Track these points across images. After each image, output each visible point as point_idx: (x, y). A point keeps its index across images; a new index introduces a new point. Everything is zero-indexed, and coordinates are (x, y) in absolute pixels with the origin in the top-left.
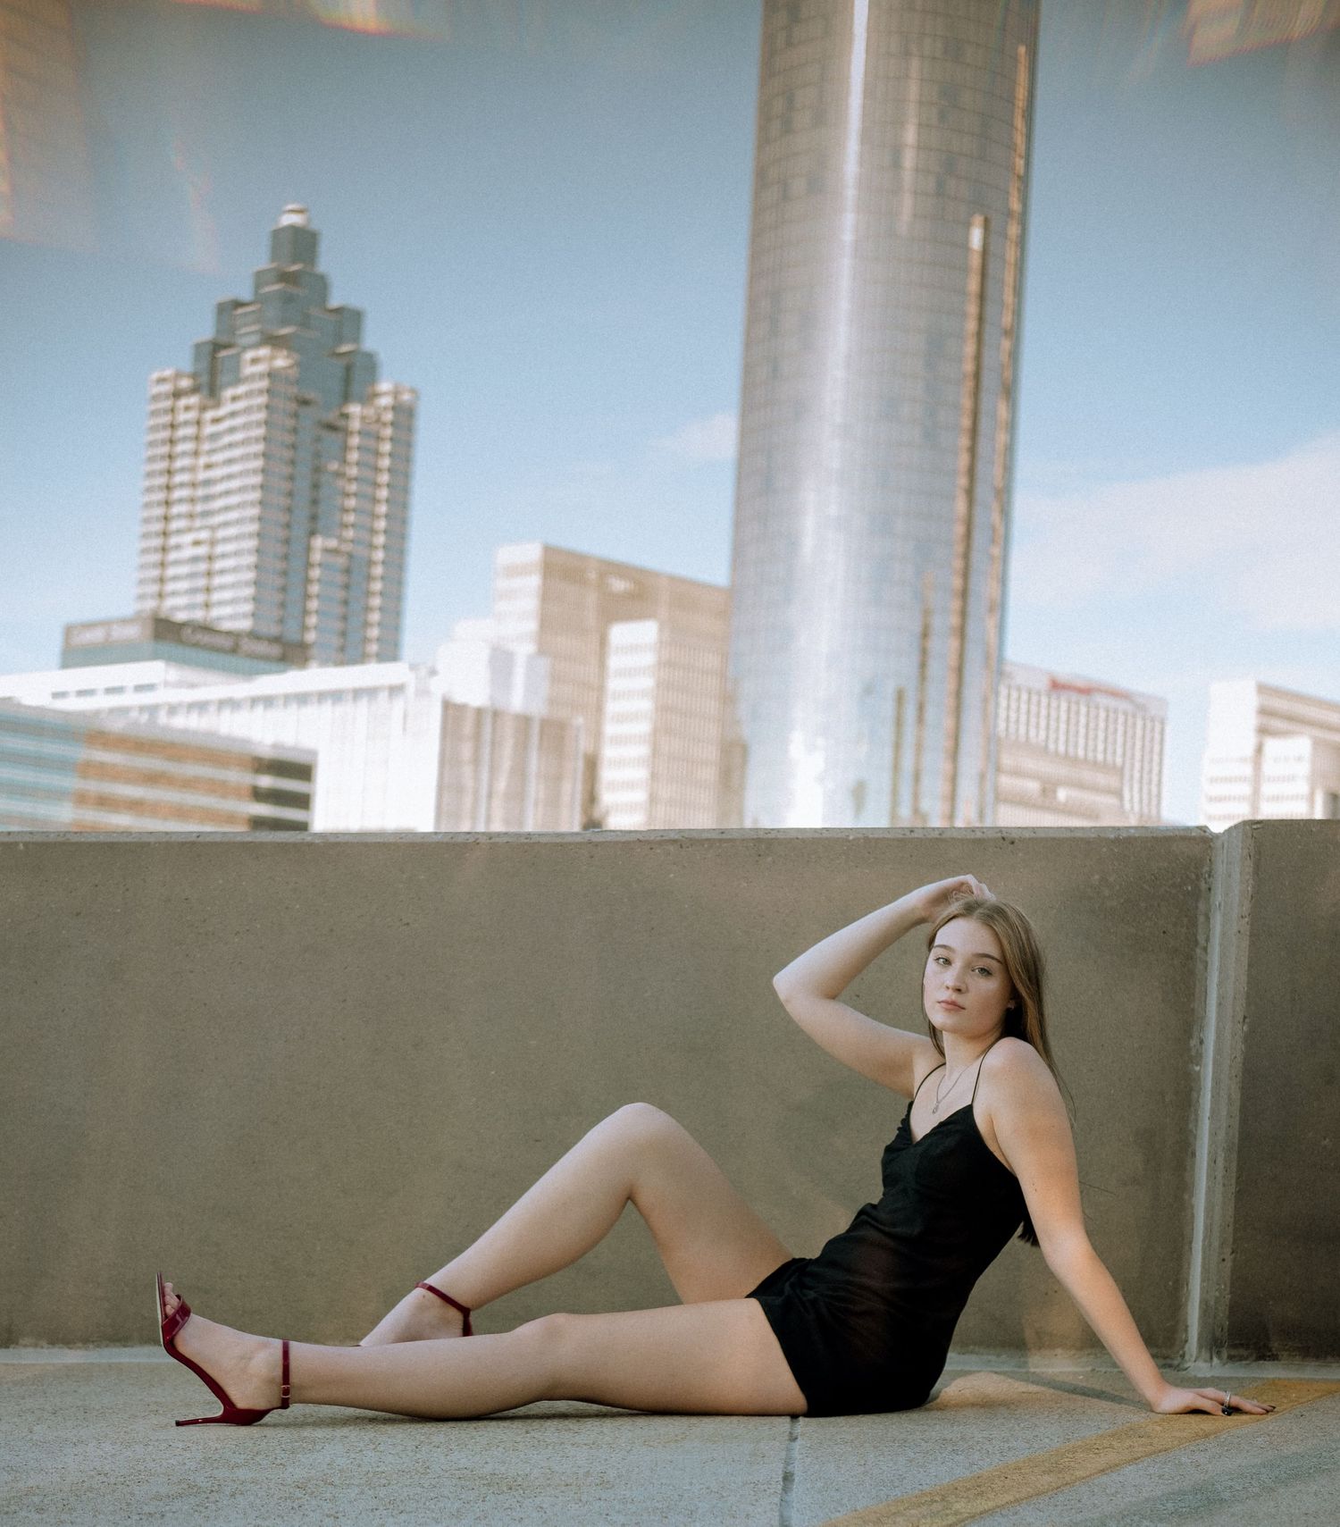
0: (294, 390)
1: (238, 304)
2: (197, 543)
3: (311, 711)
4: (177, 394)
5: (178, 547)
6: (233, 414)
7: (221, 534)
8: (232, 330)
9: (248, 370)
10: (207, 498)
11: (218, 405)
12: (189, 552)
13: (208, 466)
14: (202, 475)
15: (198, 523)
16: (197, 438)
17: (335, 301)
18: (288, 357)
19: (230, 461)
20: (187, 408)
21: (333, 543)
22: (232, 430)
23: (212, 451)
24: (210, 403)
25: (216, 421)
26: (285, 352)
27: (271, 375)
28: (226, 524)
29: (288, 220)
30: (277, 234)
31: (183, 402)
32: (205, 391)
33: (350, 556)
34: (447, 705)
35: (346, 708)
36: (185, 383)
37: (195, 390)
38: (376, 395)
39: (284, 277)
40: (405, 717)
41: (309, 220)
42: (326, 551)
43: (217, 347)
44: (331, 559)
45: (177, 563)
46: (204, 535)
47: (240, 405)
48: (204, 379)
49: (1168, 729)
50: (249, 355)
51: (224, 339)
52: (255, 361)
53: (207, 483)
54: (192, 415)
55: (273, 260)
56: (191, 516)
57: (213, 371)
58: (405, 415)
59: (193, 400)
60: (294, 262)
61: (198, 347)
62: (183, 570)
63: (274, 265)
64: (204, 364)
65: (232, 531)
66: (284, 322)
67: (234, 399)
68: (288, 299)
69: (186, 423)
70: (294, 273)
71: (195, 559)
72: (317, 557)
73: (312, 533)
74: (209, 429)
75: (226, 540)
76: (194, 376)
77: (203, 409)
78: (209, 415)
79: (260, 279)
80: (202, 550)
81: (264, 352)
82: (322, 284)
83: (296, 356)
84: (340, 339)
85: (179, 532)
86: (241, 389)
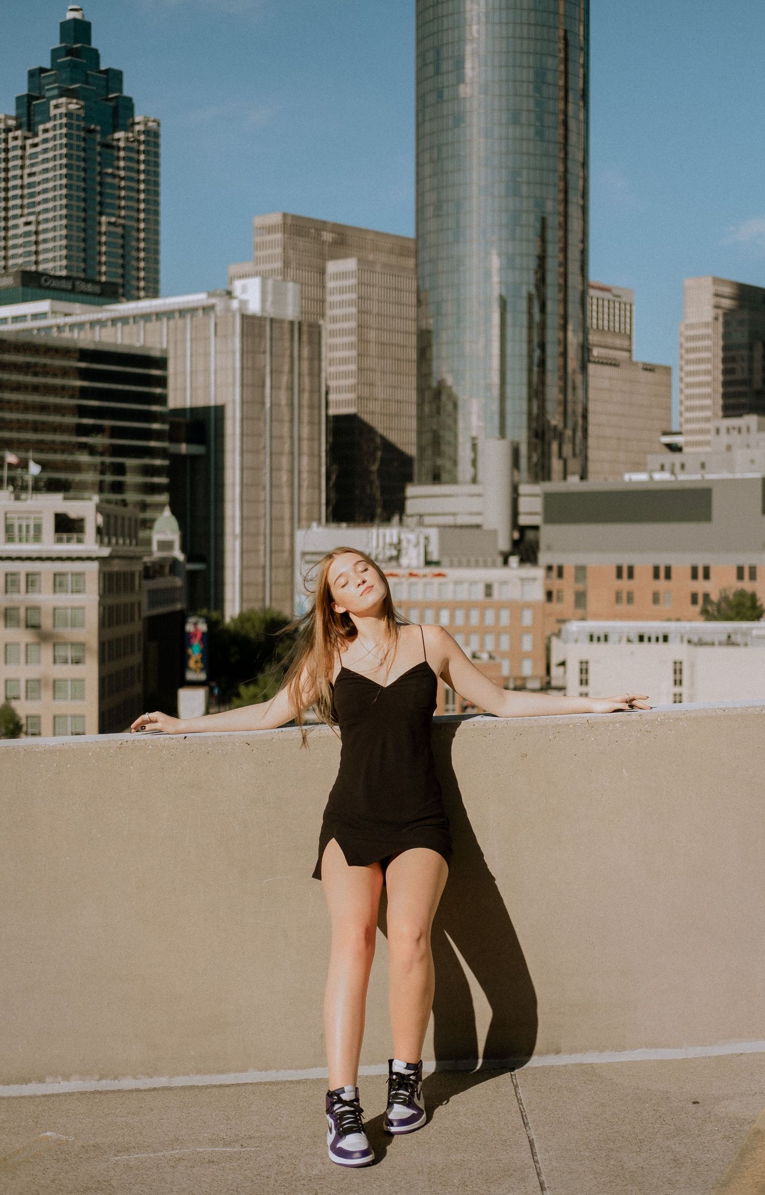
0: (83, 124)
1: (42, 70)
2: (28, 224)
3: (153, 325)
4: (8, 130)
5: (16, 227)
6: (45, 141)
7: (41, 217)
8: (40, 88)
9: (53, 112)
10: (32, 195)
11: (36, 135)
12: (22, 229)
13: (30, 175)
14: (27, 180)
15: (26, 211)
16: (22, 158)
17: (103, 67)
18: (77, 104)
19: (46, 171)
20: (15, 138)
21: (113, 220)
22: (45, 151)
23: (32, 165)
24: (29, 134)
25: (35, 145)
26: (75, 101)
27: (69, 115)
28: (46, 211)
29: (70, 15)
30: (64, 26)
31: (11, 135)
32: (25, 128)
33: (124, 226)
34: (244, 317)
35: (178, 321)
36: (12, 123)
37: (18, 127)
38: (133, 124)
39: (69, 52)
40: (216, 325)
41: (83, 15)
42: (109, 223)
43: (30, 98)
44: (112, 229)
45: (15, 236)
46: (32, 218)
47: (50, 135)
48: (24, 119)
49: (634, 308)
50: (53, 102)
51: (35, 94)
52: (56, 107)
53: (30, 185)
54: (19, 143)
55: (61, 42)
56: (22, 207)
57: (29, 115)
58: (153, 136)
59: (18, 133)
60: (76, 42)
61: (19, 99)
62: (20, 241)
63: (64, 45)
64: (24, 110)
65: (50, 215)
66: (73, 81)
67: (46, 131)
68: (74, 66)
69: (15, 148)
70: (77, 48)
71: (27, 234)
72: (103, 229)
73: (101, 214)
74: (29, 151)
75: (46, 221)
76: (17, 118)
77: (26, 138)
78: (29, 142)
79: (55, 53)
80: (32, 228)
81: (63, 100)
82: (95, 55)
83: (82, 103)
84: (108, 91)
85: (15, 217)
86: (49, 125)
